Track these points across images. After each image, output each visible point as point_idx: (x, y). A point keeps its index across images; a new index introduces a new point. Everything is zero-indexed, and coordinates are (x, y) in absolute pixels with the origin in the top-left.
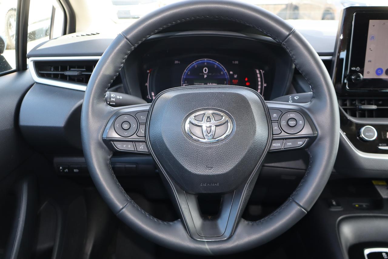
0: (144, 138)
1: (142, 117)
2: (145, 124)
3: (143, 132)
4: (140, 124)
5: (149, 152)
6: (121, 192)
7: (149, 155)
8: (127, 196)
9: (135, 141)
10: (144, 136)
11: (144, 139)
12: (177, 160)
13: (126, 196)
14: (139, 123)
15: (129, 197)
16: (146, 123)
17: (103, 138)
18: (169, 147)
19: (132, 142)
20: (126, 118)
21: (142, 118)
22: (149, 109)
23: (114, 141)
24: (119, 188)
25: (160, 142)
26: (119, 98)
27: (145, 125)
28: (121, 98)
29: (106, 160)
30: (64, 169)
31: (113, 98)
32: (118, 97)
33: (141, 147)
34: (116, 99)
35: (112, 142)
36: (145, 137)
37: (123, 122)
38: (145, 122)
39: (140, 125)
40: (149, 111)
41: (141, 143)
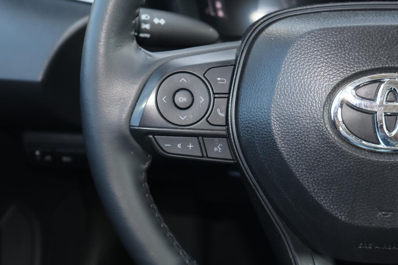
0: (224, 128)
1: (219, 79)
2: (227, 96)
3: (223, 115)
4: (216, 96)
5: (233, 160)
6: (171, 245)
7: (236, 166)
8: (183, 253)
9: (204, 136)
10: (224, 124)
11: (224, 130)
12: (306, 189)
13: (181, 253)
14: (214, 94)
15: (188, 256)
16: (229, 93)
17: (131, 127)
18: (289, 159)
19: (196, 138)
20: (183, 80)
21: (221, 81)
22: (236, 60)
23: (154, 133)
24: (165, 235)
25: (266, 144)
26: (159, 24)
27: (226, 99)
28: (162, 22)
29: (136, 173)
30: (43, 154)
31: (146, 22)
32: (156, 21)
33: (216, 149)
34: (152, 24)
35: (151, 136)
36: (227, 124)
37: (178, 91)
38: (227, 92)
39: (215, 98)
40: (235, 65)
41: (216, 139)
